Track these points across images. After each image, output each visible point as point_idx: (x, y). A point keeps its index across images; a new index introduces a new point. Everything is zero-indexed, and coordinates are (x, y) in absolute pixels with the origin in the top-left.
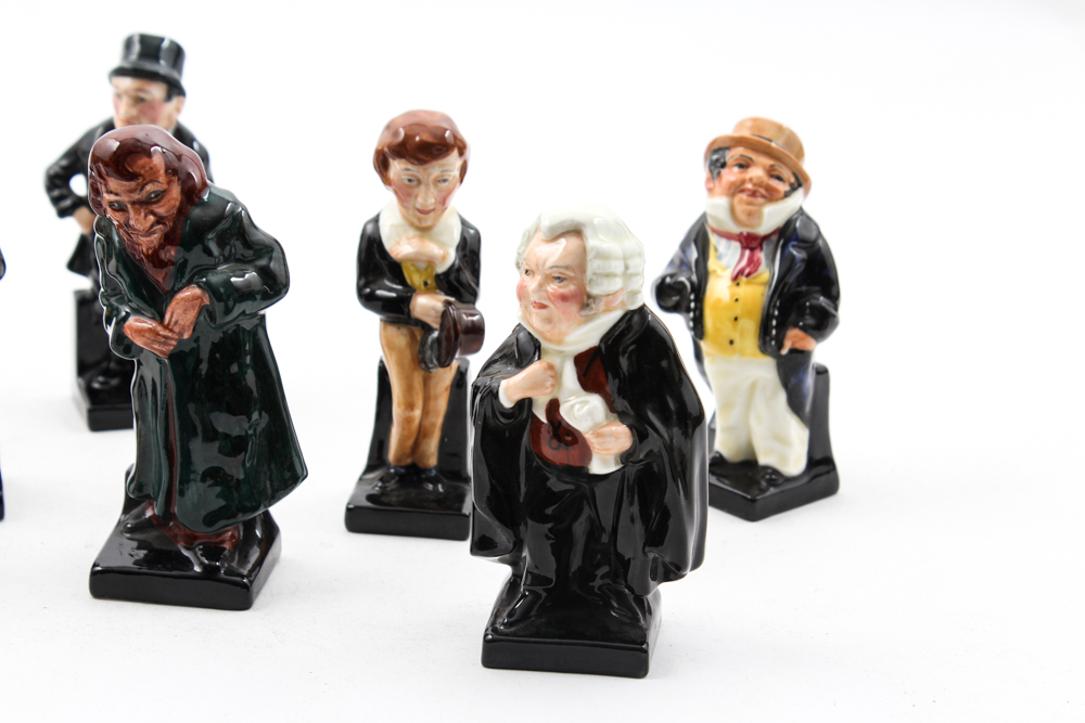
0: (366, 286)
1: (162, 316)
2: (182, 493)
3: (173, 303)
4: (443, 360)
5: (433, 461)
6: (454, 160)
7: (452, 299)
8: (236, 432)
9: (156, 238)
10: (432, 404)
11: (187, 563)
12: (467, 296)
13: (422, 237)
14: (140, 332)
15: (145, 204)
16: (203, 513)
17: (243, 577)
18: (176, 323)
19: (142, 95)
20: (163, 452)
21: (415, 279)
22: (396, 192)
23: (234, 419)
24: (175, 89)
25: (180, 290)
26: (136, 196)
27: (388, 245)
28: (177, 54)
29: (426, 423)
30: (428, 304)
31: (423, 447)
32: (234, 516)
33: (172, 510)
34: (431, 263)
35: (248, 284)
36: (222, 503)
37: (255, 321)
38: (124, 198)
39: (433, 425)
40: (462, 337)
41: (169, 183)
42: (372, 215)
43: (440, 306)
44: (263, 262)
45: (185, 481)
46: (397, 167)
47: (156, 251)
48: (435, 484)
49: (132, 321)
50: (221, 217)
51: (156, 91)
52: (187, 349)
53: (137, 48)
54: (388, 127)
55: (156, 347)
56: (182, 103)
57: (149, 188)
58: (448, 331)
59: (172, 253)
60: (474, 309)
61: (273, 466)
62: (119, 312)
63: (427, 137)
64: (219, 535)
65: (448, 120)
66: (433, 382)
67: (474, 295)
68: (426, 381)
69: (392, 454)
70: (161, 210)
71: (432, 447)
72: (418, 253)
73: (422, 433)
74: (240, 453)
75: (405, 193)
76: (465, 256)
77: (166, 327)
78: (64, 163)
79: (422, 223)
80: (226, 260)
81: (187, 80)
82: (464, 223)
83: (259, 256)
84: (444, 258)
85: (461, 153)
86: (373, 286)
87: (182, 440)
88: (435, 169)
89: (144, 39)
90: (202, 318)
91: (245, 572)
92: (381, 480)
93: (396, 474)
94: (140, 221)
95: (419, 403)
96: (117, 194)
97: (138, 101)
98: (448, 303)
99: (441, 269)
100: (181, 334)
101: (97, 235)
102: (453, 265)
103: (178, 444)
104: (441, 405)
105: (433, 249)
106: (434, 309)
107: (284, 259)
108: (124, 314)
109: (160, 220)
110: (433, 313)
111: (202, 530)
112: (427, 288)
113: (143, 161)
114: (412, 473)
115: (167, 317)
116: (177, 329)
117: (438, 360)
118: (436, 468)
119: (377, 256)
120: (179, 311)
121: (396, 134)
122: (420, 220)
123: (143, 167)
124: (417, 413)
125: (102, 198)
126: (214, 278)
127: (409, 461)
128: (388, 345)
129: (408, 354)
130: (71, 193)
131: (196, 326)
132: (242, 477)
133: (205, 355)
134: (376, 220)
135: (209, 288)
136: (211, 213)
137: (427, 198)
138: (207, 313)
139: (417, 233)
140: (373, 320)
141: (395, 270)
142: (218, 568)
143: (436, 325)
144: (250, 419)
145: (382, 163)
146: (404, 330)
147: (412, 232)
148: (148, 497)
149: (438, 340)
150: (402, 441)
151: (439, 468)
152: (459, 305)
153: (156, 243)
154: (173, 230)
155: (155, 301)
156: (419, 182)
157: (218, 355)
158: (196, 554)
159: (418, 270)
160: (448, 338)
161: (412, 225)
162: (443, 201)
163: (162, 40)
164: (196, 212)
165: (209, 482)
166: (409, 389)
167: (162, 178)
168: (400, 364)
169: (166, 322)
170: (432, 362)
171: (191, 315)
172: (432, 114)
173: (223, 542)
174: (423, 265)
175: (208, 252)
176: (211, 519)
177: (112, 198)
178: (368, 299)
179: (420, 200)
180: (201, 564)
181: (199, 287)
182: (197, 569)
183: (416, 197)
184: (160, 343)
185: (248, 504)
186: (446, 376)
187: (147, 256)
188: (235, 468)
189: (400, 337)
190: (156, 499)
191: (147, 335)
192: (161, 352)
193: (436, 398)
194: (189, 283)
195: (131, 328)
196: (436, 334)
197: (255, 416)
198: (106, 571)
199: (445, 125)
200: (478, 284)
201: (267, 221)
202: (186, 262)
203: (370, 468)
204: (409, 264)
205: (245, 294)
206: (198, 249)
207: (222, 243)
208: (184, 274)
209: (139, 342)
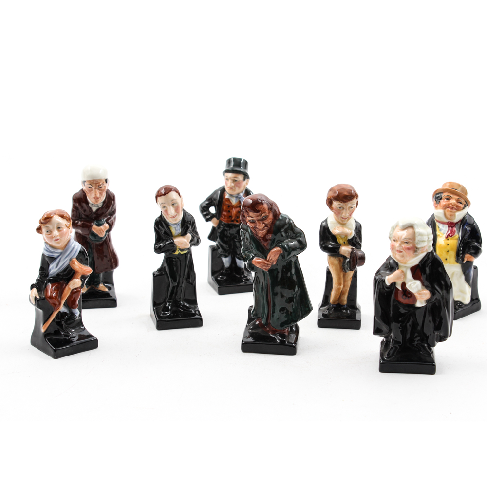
0: (323, 244)
1: (266, 257)
2: (273, 316)
3: (271, 253)
4: (351, 268)
5: (345, 303)
6: (355, 201)
7: (354, 248)
8: (291, 295)
9: (265, 231)
10: (346, 283)
11: (274, 339)
12: (359, 246)
13: (343, 227)
14: (259, 263)
15: (262, 220)
16: (280, 323)
17: (292, 344)
18: (271, 259)
19: (236, 179)
20: (265, 303)
21: (341, 241)
22: (335, 213)
23: (290, 291)
24: (246, 176)
25: (273, 248)
26: (259, 218)
27: (331, 230)
28: (246, 163)
29: (344, 290)
30: (345, 250)
31: (342, 298)
32: (290, 323)
33: (269, 322)
34: (346, 235)
35: (294, 245)
36: (286, 319)
37: (295, 258)
38: (255, 219)
39: (346, 290)
40: (358, 260)
41: (269, 213)
42: (324, 219)
43: (350, 250)
44: (298, 238)
45: (274, 312)
46: (335, 204)
47: (265, 236)
48: (346, 310)
49: (256, 259)
50: (285, 224)
51: (240, 177)
52: (275, 268)
53: (232, 163)
54: (330, 190)
55: (264, 267)
56: (248, 181)
57: (263, 215)
58: (353, 258)
59: (270, 236)
60: (361, 250)
61: (302, 306)
62: (249, 256)
63: (346, 193)
64: (284, 330)
65: (352, 187)
66: (347, 276)
67: (361, 246)
68: (344, 276)
69: (331, 300)
70: (266, 222)
71: (345, 298)
72: (342, 232)
73: (342, 293)
74: (291, 302)
75: (338, 213)
76: (357, 233)
77: (268, 261)
78: (207, 202)
79: (343, 222)
80: (287, 238)
81: (249, 171)
82: (356, 221)
83: (297, 237)
84: (351, 234)
85: (357, 198)
86: (326, 244)
87: (273, 298)
88: (349, 204)
89: (235, 159)
90: (280, 258)
91: (293, 342)
92: (328, 309)
93: (333, 307)
94: (260, 226)
95: (343, 283)
96: (252, 217)
97: (234, 181)
98: (352, 249)
99: (350, 237)
100: (273, 263)
101: (241, 230)
102: (354, 236)
103: (272, 300)
104: (349, 283)
105: (347, 231)
106: (348, 251)
107: (305, 237)
108: (252, 257)
109: (266, 226)
110: (347, 252)
111: (279, 328)
112: (345, 244)
113: (261, 206)
114: (338, 307)
115: (268, 257)
116: (271, 262)
117: (350, 268)
118: (346, 305)
119: (327, 233)
120: (273, 255)
121: (335, 192)
122: (342, 221)
123: (261, 208)
124: (342, 286)
125: (246, 218)
126: (283, 244)
127: (337, 303)
128: (331, 263)
129: (339, 267)
130: (210, 213)
131: (278, 260)
132: (292, 311)
133: (280, 270)
134: (326, 220)
135: (283, 247)
136: (282, 222)
137: (345, 214)
138: (283, 256)
139: (341, 225)
140: (325, 255)
141: (334, 238)
142: (285, 341)
143: (349, 257)
144: (294, 291)
145: (330, 202)
146: (337, 259)
147: (339, 225)
148: (259, 317)
149: (349, 261)
150: (335, 297)
151: (348, 305)
152: (356, 250)
153: (265, 233)
154: (271, 228)
155: (263, 252)
156: (343, 209)
157: (284, 270)
158: (277, 336)
159: (342, 238)
160: (353, 260)
161: (339, 223)
162: (350, 215)
163: (241, 159)
164: (278, 222)
165: (282, 312)
166: (339, 278)
167: (267, 212)
168: (336, 270)
169: (268, 259)
170: (347, 269)
171: (277, 257)
172: (347, 185)
173: (285, 332)
174: (343, 236)
175: (282, 236)
176: (282, 325)
177: (251, 218)
178: (324, 248)
179: (343, 215)
180: (279, 339)
181: (280, 247)
182: (278, 341)
183: (342, 214)
184: (266, 266)
185: (294, 319)
186: (351, 274)
187: (262, 238)
188: (290, 308)
189: (336, 261)
190: (262, 318)
191: (261, 264)
192: (266, 269)
193: (347, 281)
194: (276, 246)
195: (255, 262)
196: (348, 260)
197: (296, 289)
198: (246, 343)
199: (351, 189)
200: (361, 242)
201: (299, 224)
202: (274, 239)
203: (323, 306)
204: (339, 236)
205: (294, 249)
206: (279, 234)
207: (286, 232)
208: (274, 243)
209: (258, 266)
